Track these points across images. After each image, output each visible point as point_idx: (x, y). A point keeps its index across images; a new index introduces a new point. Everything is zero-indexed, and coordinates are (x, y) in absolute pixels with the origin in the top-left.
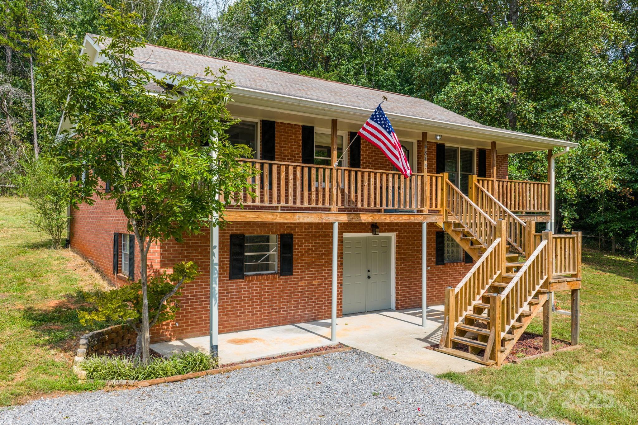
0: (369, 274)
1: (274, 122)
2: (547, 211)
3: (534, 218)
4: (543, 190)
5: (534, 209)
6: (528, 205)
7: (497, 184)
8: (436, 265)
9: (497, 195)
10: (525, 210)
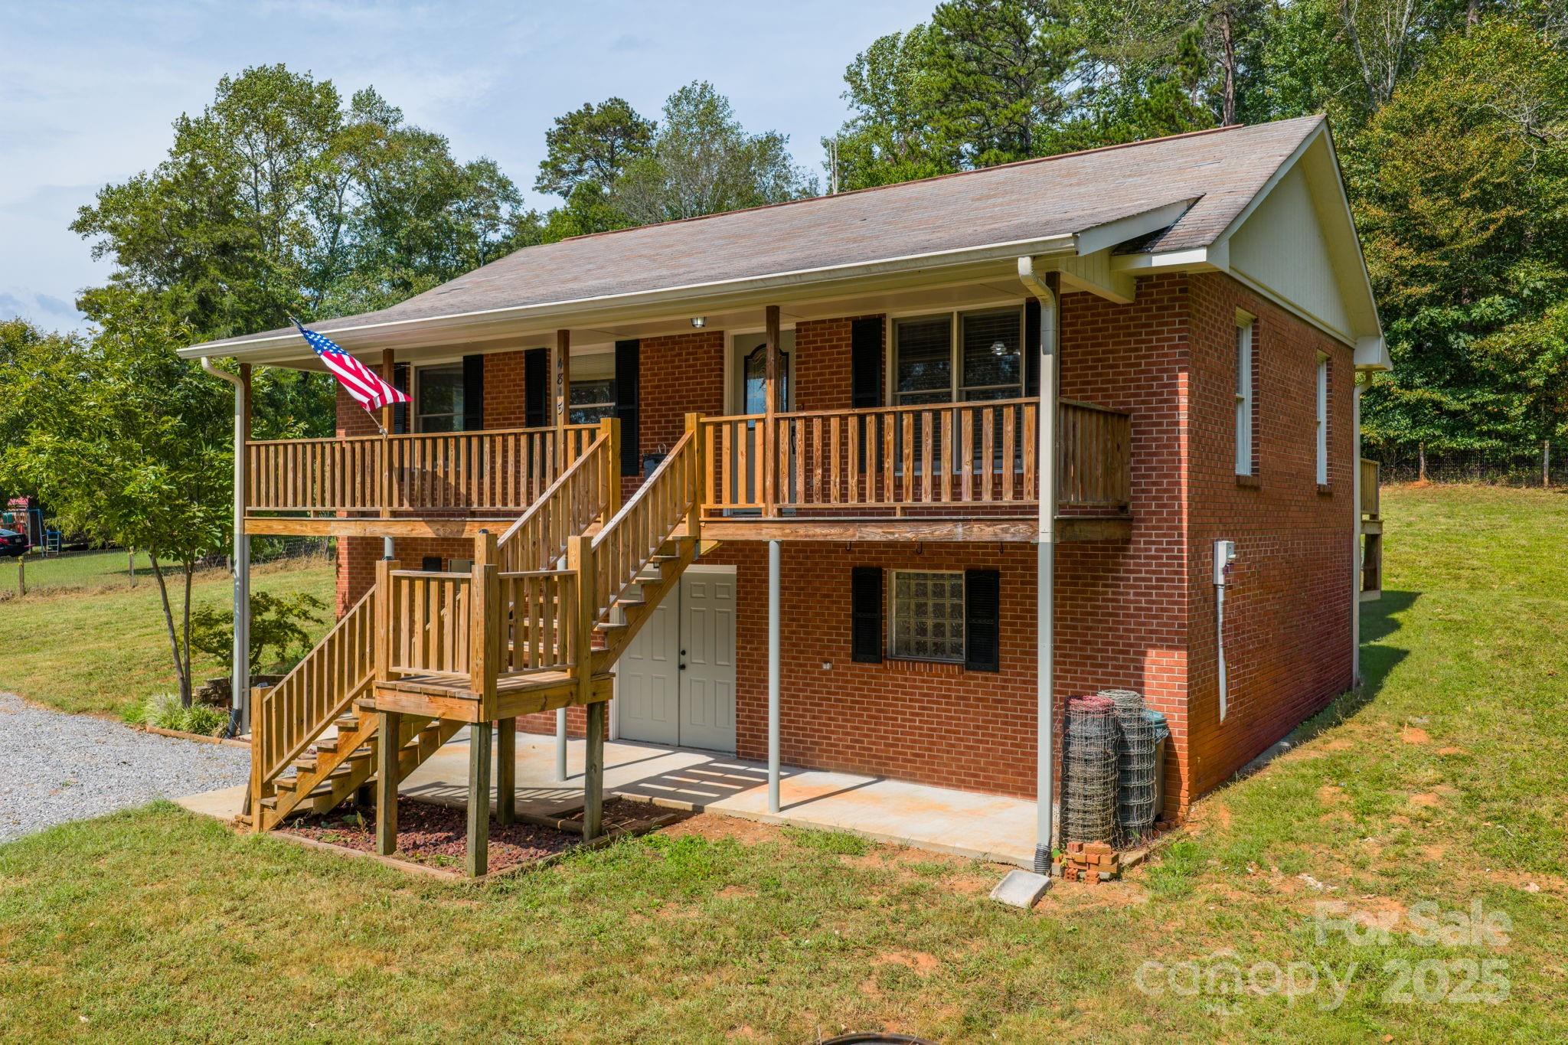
0: (684, 659)
1: (481, 357)
2: (1028, 500)
3: (949, 526)
4: (1009, 428)
5: (956, 495)
6: (927, 483)
7: (784, 426)
8: (854, 660)
9: (784, 460)
10: (909, 502)
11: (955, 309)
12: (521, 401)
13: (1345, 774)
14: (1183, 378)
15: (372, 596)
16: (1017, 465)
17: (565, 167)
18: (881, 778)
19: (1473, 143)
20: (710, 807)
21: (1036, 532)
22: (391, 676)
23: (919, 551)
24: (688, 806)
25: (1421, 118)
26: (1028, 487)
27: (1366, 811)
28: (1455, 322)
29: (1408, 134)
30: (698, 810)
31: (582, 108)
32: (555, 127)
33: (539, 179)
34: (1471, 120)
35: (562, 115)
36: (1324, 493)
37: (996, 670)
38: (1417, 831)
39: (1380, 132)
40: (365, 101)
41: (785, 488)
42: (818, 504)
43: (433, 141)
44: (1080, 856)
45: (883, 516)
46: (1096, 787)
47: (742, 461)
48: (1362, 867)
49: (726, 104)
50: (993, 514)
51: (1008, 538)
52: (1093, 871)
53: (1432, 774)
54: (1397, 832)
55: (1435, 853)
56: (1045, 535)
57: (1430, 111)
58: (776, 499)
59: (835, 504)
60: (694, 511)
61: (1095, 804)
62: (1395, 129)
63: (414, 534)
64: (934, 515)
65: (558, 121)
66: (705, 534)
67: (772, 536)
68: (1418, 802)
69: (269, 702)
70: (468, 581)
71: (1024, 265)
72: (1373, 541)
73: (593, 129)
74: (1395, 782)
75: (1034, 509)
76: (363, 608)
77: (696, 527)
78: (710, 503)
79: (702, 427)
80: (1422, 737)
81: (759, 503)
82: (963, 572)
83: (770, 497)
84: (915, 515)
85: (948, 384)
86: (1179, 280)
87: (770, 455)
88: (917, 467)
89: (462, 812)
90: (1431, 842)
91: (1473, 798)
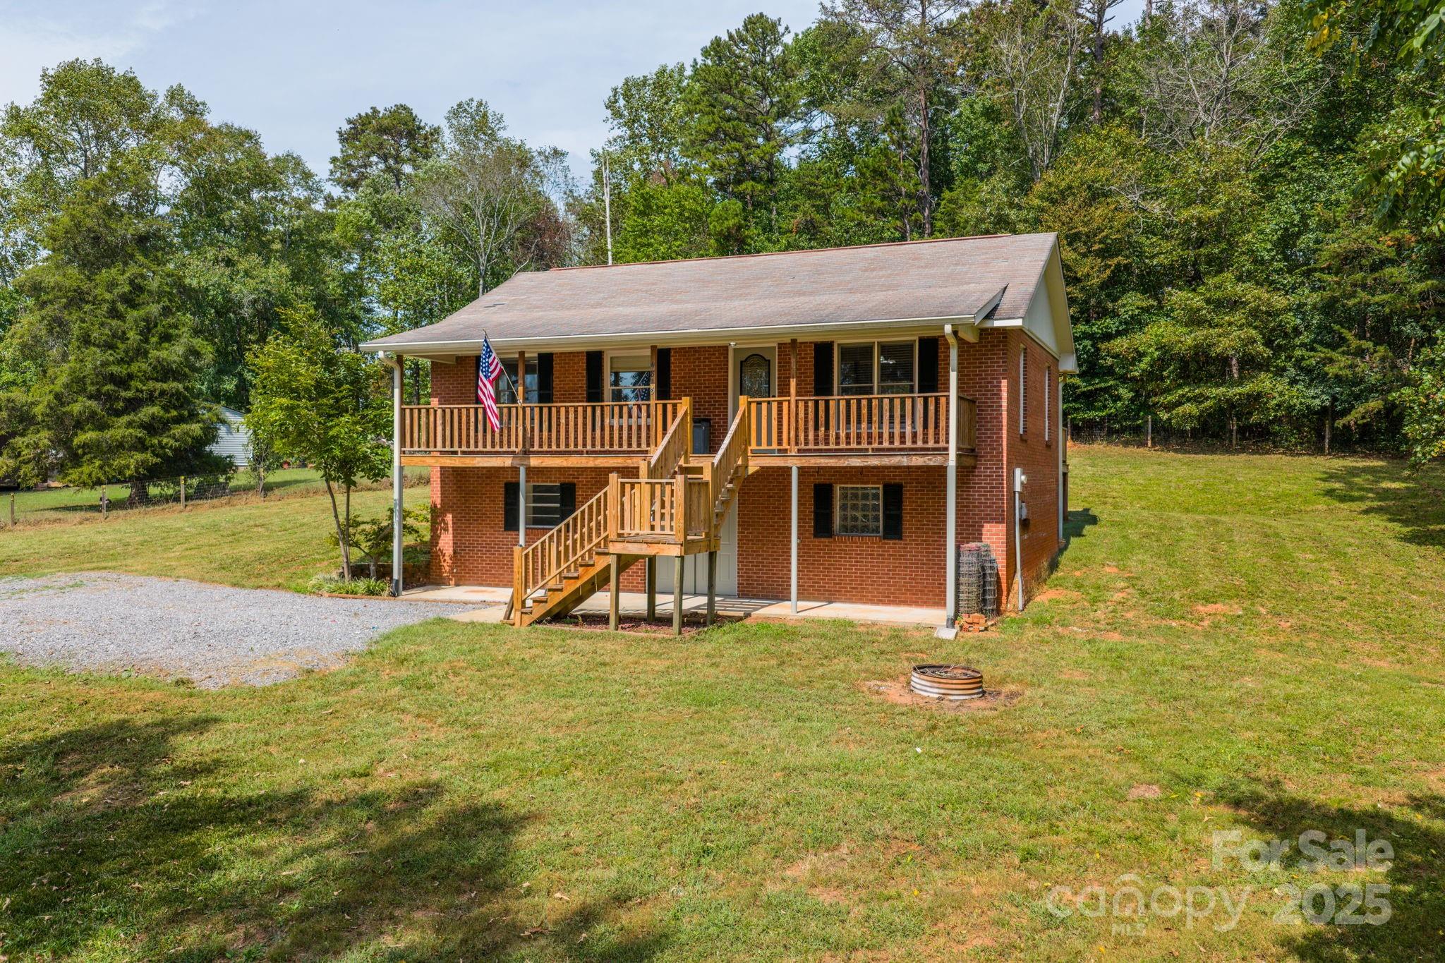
1: (552, 354)
2: (942, 444)
3: (899, 458)
4: (932, 408)
5: (903, 442)
6: (886, 436)
7: (801, 405)
8: (815, 536)
9: (801, 423)
10: (876, 445)
11: (876, 340)
12: (583, 382)
13: (1082, 586)
14: (1004, 383)
15: (605, 494)
16: (913, 427)
17: (355, 163)
18: (830, 602)
19: (1099, 212)
20: (754, 614)
21: (947, 460)
22: (620, 535)
23: (862, 473)
24: (741, 614)
25: (1062, 192)
26: (942, 437)
27: (1094, 601)
28: (1084, 333)
29: (1054, 202)
30: (748, 615)
31: (370, 111)
32: (346, 127)
33: (332, 172)
34: (1096, 195)
35: (353, 116)
36: (1048, 446)
37: (901, 538)
38: (1120, 607)
39: (1037, 202)
40: (175, 95)
41: (802, 438)
42: (822, 446)
43: (248, 136)
44: (970, 620)
45: (862, 453)
46: (974, 588)
47: (775, 423)
48: (1098, 622)
49: (500, 120)
50: (924, 451)
51: (931, 463)
52: (976, 626)
53: (1123, 584)
54: (1111, 608)
55: (1130, 615)
56: (952, 461)
57: (1070, 187)
58: (797, 444)
59: (832, 446)
60: (745, 451)
61: (973, 596)
62: (1047, 199)
63: (544, 465)
64: (891, 451)
65: (349, 122)
66: (750, 463)
67: (794, 464)
68: (1118, 596)
69: (527, 555)
70: (671, 484)
71: (948, 329)
72: (1065, 475)
73: (382, 130)
74: (1107, 588)
75: (946, 449)
76: (598, 500)
77: (746, 460)
78: (754, 446)
79: (750, 403)
80: (1115, 570)
81: (785, 446)
82: (881, 486)
83: (793, 442)
84: (879, 452)
85: (871, 381)
86: (1004, 332)
87: (793, 420)
88: (880, 427)
89: (608, 619)
90: (1127, 611)
91: (1144, 593)
